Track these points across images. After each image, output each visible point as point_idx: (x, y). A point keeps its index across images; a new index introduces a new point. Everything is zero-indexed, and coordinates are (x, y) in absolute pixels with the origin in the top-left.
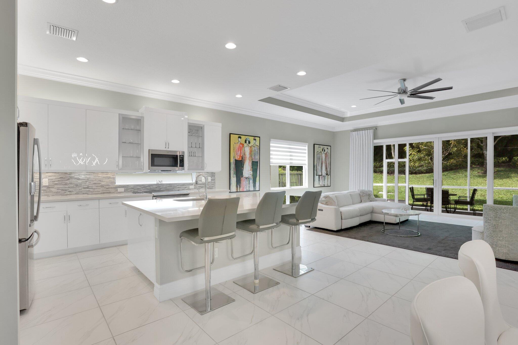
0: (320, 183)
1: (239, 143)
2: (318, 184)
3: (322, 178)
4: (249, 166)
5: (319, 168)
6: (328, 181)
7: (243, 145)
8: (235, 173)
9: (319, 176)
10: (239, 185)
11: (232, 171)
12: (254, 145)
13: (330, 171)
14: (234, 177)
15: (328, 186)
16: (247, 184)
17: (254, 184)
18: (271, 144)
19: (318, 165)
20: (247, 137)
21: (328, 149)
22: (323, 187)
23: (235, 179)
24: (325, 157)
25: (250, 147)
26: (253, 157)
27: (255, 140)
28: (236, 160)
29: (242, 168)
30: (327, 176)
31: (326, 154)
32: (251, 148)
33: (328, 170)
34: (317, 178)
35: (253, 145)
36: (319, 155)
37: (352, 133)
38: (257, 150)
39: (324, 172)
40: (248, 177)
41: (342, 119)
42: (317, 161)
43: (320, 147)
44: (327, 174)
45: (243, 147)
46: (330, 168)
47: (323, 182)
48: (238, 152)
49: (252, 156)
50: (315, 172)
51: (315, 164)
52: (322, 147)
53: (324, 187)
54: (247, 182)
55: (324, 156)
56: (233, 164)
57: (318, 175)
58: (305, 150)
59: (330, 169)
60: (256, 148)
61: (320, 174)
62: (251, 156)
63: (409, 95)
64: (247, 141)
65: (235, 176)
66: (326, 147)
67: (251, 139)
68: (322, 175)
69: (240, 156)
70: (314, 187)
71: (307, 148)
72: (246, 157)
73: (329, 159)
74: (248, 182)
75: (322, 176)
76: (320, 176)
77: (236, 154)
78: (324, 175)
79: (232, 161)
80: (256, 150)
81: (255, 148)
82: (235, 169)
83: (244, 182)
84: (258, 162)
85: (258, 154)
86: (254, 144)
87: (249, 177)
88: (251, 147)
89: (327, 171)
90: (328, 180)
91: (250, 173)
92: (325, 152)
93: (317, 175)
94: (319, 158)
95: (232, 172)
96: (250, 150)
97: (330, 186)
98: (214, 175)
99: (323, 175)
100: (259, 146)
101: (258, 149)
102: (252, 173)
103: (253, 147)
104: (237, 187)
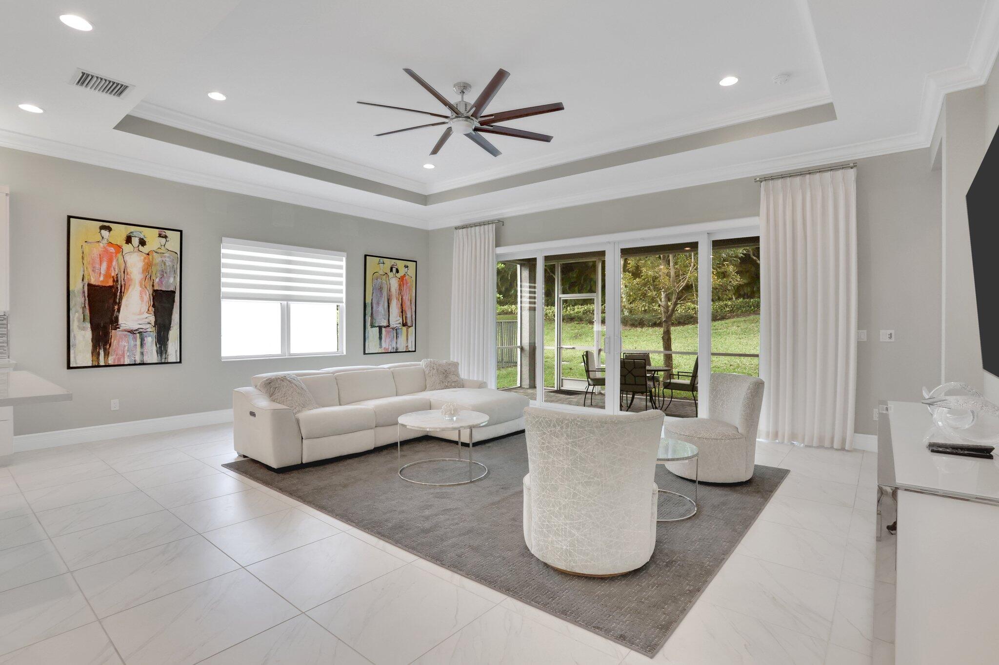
0: (384, 345)
1: (105, 241)
2: (378, 346)
3: (388, 332)
4: (142, 301)
5: (381, 309)
6: (407, 339)
7: (119, 248)
8: (88, 317)
9: (380, 328)
10: (105, 350)
11: (77, 312)
12: (160, 251)
13: (414, 318)
14: (84, 329)
15: (409, 351)
16: (136, 345)
17: (160, 347)
18: (223, 251)
19: (378, 303)
20: (133, 228)
21: (407, 267)
22: (391, 352)
23: (88, 334)
24: (400, 285)
25: (145, 256)
26: (157, 280)
27: (166, 237)
28: (89, 285)
29: (116, 307)
30: (404, 329)
31: (402, 279)
32: (150, 257)
33: (409, 315)
34: (373, 333)
35: (155, 249)
36: (379, 280)
37: (457, 231)
38: (172, 261)
39: (395, 320)
40: (137, 330)
41: (424, 199)
42: (374, 294)
43: (384, 263)
44: (404, 325)
45: (117, 252)
46: (414, 310)
47: (391, 341)
48: (97, 266)
49: (153, 277)
50: (368, 319)
51: (368, 301)
52: (389, 263)
53: (397, 352)
54: (136, 341)
55: (394, 283)
56: (81, 295)
57: (376, 327)
58: (340, 267)
59: (414, 313)
60: (169, 257)
61: (385, 323)
62: (148, 277)
63: (479, 125)
64: (133, 238)
65: (88, 325)
66: (400, 265)
67: (151, 236)
68: (388, 326)
69: (107, 275)
70: (365, 353)
71: (343, 263)
72: (130, 280)
73: (410, 290)
74: (138, 342)
75: (388, 329)
76: (383, 329)
77: (90, 270)
78: (396, 325)
79: (77, 286)
80: (168, 263)
81: (165, 257)
82: (87, 306)
83: (120, 343)
84: (174, 292)
85: (175, 272)
86: (159, 246)
87: (141, 330)
88: (148, 254)
89: (406, 317)
90: (409, 337)
91: (147, 320)
92: (399, 275)
93: (372, 326)
94: (381, 289)
95: (77, 315)
96: (144, 261)
97: (415, 351)
98: (5, 322)
99: (392, 326)
100: (179, 253)
101: (175, 261)
102: (152, 319)
103: (155, 254)
104: (95, 353)
